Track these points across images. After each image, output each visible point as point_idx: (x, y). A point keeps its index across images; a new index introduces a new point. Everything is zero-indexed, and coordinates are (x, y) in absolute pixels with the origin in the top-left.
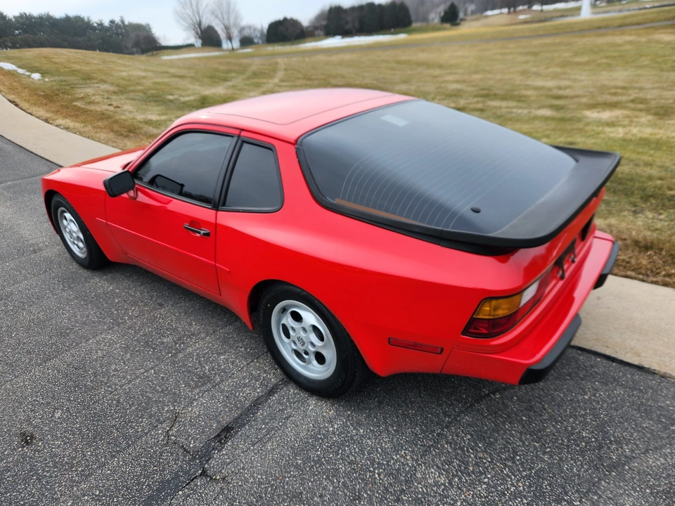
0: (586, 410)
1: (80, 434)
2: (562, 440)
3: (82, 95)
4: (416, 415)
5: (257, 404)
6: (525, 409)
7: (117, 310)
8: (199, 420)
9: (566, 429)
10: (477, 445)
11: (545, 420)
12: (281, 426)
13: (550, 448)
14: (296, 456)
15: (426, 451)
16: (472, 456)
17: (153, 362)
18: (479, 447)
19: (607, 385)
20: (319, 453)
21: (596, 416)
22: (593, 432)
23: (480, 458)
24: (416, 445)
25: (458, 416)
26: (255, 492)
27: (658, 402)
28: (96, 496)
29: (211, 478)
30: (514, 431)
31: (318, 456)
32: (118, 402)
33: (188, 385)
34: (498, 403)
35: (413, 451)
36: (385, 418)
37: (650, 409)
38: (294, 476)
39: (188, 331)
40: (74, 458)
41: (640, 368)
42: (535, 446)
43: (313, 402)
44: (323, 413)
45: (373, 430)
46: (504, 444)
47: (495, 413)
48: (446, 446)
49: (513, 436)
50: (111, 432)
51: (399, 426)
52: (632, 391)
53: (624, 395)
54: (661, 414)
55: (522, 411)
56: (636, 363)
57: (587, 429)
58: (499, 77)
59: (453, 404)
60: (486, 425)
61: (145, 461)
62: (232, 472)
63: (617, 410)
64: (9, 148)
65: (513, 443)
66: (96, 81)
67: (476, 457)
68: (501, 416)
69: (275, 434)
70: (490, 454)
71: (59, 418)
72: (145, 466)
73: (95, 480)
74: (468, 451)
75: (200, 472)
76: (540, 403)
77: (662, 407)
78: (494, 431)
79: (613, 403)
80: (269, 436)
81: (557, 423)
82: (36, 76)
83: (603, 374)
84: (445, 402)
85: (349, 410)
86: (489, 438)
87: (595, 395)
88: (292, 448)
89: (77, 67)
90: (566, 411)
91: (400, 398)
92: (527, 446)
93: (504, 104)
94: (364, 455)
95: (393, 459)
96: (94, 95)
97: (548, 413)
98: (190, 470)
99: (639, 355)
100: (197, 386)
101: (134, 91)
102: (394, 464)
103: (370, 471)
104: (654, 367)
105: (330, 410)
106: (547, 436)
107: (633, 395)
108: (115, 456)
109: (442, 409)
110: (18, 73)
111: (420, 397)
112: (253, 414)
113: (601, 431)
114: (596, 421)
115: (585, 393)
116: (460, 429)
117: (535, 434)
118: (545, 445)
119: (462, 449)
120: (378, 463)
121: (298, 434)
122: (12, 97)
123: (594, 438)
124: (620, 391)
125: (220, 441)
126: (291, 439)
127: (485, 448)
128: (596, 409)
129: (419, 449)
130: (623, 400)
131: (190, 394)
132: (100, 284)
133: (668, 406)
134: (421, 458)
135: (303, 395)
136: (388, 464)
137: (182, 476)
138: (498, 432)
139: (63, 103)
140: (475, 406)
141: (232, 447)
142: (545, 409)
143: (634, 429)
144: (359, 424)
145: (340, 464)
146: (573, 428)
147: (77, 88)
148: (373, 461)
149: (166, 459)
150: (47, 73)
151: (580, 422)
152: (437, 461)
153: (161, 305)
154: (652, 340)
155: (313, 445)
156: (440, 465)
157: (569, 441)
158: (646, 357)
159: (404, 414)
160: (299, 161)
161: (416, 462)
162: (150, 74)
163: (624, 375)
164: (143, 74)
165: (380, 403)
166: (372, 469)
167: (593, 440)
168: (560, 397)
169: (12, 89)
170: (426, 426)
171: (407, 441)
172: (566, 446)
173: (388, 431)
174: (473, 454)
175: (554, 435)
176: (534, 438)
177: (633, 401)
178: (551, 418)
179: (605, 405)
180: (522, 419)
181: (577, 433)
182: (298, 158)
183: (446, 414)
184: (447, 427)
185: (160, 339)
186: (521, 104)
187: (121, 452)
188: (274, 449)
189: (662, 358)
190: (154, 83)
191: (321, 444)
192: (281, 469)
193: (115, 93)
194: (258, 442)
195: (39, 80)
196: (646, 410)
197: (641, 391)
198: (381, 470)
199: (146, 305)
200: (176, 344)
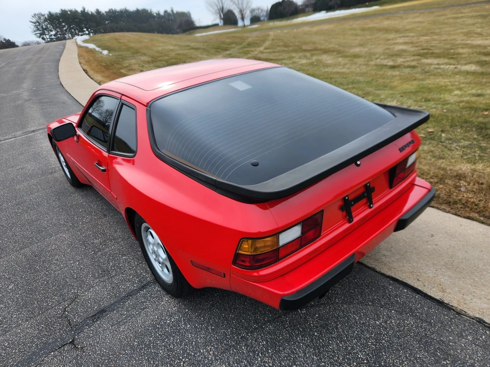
0: (372, 334)
1: (17, 302)
2: (338, 358)
3: (127, 65)
4: (233, 319)
5: (130, 295)
6: (321, 326)
7: (77, 217)
8: (88, 302)
9: (346, 348)
10: (267, 350)
11: (332, 338)
12: (136, 314)
13: (325, 362)
14: (135, 338)
15: (227, 349)
16: (259, 359)
17: (81, 256)
18: (268, 353)
19: (401, 314)
20: (151, 339)
21: (378, 340)
22: (368, 355)
23: (265, 362)
24: (222, 343)
25: (265, 324)
26: (96, 362)
27: (441, 336)
28: (5, 346)
29: (75, 346)
30: (303, 343)
31: (150, 341)
32: (48, 283)
33: (94, 276)
34: (301, 318)
35: (217, 348)
36: (210, 318)
37: (431, 342)
38: (127, 354)
39: (112, 236)
40: (5, 318)
41: (440, 303)
42: (313, 359)
43: (166, 299)
44: (169, 308)
45: (197, 327)
46: (289, 354)
47: (294, 326)
48: (243, 348)
49: (299, 347)
50: (34, 303)
51: (217, 326)
52: (422, 323)
53: (412, 326)
54: (439, 348)
55: (317, 327)
56: (438, 298)
57: (364, 351)
58: (444, 38)
59: (265, 314)
60: (282, 335)
61: (43, 327)
62: (90, 344)
63: (399, 338)
64: (70, 101)
65: (296, 353)
66: (139, 54)
67: (261, 361)
68: (298, 330)
69: (130, 320)
70: (274, 360)
71: (10, 289)
72: (41, 330)
73: (9, 336)
74: (258, 355)
75: (71, 340)
76: (336, 322)
77: (443, 342)
78: (286, 340)
79: (399, 331)
80: (125, 321)
81: (341, 342)
82: (105, 52)
83: (403, 304)
84: (260, 311)
85: (188, 308)
86: (280, 346)
87: (386, 322)
88: (136, 332)
89: (132, 45)
90: (354, 333)
91: (228, 304)
92: (307, 357)
93: (436, 61)
94: (181, 345)
95: (200, 352)
96: (134, 64)
97: (338, 332)
98: (66, 338)
99: (444, 291)
100: (99, 277)
101: (161, 61)
102: (199, 356)
103: (179, 359)
104: (454, 304)
105: (175, 307)
106: (327, 351)
107: (421, 326)
108: (27, 320)
109: (255, 317)
110: (96, 51)
111: (244, 305)
112: (123, 303)
113: (375, 355)
114: (375, 345)
115: (379, 319)
116: (260, 335)
117: (318, 349)
118: (321, 359)
119: (254, 352)
120: (188, 354)
121: (145, 322)
122: (85, 67)
123: (367, 360)
124: (411, 321)
125: (93, 320)
126: (138, 325)
127: (272, 355)
128: (381, 334)
129: (223, 347)
130: (409, 330)
131: (92, 282)
132: (78, 197)
133: (450, 341)
134: (220, 355)
135: (163, 292)
136: (194, 356)
137: (59, 342)
138: (289, 342)
139: (115, 71)
140: (282, 317)
141: (99, 325)
142: (337, 328)
143: (407, 358)
144: (190, 320)
145: (162, 350)
146: (353, 348)
147: (126, 59)
148: (185, 351)
149: (56, 328)
150: (112, 50)
151: (361, 344)
152: (231, 359)
153: (105, 215)
154: (464, 278)
155: (150, 332)
156: (231, 363)
157: (343, 359)
158: (450, 293)
159: (225, 317)
161: (215, 357)
162: (176, 48)
163: (422, 307)
164: (172, 48)
165: (213, 305)
166: (181, 357)
167: (365, 361)
168: (355, 320)
169: (88, 62)
170: (236, 329)
171: (217, 339)
172: (339, 363)
173: (207, 329)
174: (260, 357)
175: (334, 352)
176: (315, 352)
177: (418, 332)
178: (339, 337)
179: (391, 332)
180: (314, 334)
181: (354, 353)
183: (256, 322)
184: (252, 332)
185: (93, 240)
186: (451, 61)
187: (33, 318)
188: (124, 331)
189: (465, 297)
190: (177, 54)
191: (156, 332)
192: (121, 347)
193: (148, 62)
194: (116, 324)
195: (107, 55)
196: (427, 342)
197: (430, 324)
198: (187, 359)
199: (96, 215)
200: (101, 245)
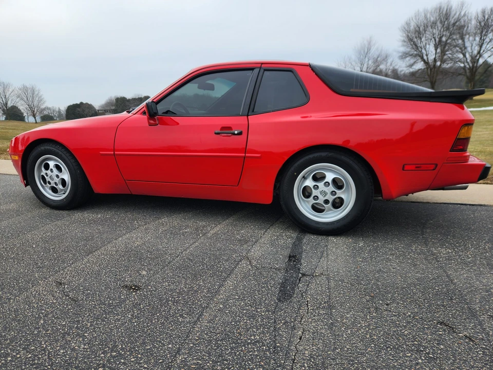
0: (479, 220)
2: (483, 229)
4: (400, 234)
5: (296, 245)
6: (451, 223)
8: (267, 256)
10: (447, 237)
11: (466, 225)
12: (327, 250)
13: (482, 232)
14: (354, 258)
15: (425, 243)
16: (451, 241)
17: (191, 240)
18: (450, 238)
19: (475, 211)
20: (367, 255)
23: (456, 241)
24: (417, 243)
25: (423, 230)
28: (238, 298)
29: (313, 276)
30: (458, 230)
32: (189, 259)
33: (234, 245)
34: (435, 224)
35: (419, 245)
36: (385, 237)
39: (199, 225)
40: (192, 287)
41: (481, 205)
42: (474, 233)
43: (332, 239)
44: (345, 241)
45: (386, 242)
46: (460, 235)
47: (439, 227)
48: (433, 240)
50: (206, 272)
51: (397, 238)
59: (413, 227)
60: (441, 231)
61: (253, 278)
62: (323, 271)
65: (463, 234)
68: (444, 227)
70: (458, 239)
71: (148, 274)
72: (256, 280)
74: (447, 240)
75: (300, 275)
76: (455, 221)
80: (325, 254)
83: (468, 209)
84: (409, 227)
85: (359, 238)
86: (449, 234)
88: (347, 256)
91: (382, 230)
92: (471, 234)
94: (394, 251)
95: (413, 249)
97: (464, 223)
98: (292, 275)
99: (475, 202)
100: (242, 244)
102: (416, 250)
105: (348, 240)
108: (225, 281)
109: (411, 230)
111: (393, 228)
112: (300, 248)
119: (442, 240)
120: (407, 252)
121: (342, 250)
124: (484, 212)
125: (295, 262)
127: (453, 238)
129: (421, 243)
131: (242, 248)
137: (291, 279)
140: (425, 226)
141: (307, 262)
142: (460, 222)
144: (374, 241)
145: (386, 256)
146: (482, 225)
148: (403, 252)
149: (268, 274)
152: (437, 245)
153: (158, 218)
155: (358, 253)
156: (440, 246)
158: (478, 202)
159: (393, 234)
160: (316, 74)
161: (427, 248)
163: (477, 208)
165: (373, 233)
170: (412, 236)
171: (410, 242)
173: (394, 241)
176: (470, 231)
182: (314, 72)
183: (415, 231)
184: (423, 235)
185: (181, 231)
187: (227, 278)
188: (336, 258)
191: (362, 251)
192: (353, 264)
194: (321, 257)
199: (145, 219)
200: (197, 231)
